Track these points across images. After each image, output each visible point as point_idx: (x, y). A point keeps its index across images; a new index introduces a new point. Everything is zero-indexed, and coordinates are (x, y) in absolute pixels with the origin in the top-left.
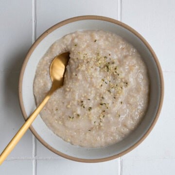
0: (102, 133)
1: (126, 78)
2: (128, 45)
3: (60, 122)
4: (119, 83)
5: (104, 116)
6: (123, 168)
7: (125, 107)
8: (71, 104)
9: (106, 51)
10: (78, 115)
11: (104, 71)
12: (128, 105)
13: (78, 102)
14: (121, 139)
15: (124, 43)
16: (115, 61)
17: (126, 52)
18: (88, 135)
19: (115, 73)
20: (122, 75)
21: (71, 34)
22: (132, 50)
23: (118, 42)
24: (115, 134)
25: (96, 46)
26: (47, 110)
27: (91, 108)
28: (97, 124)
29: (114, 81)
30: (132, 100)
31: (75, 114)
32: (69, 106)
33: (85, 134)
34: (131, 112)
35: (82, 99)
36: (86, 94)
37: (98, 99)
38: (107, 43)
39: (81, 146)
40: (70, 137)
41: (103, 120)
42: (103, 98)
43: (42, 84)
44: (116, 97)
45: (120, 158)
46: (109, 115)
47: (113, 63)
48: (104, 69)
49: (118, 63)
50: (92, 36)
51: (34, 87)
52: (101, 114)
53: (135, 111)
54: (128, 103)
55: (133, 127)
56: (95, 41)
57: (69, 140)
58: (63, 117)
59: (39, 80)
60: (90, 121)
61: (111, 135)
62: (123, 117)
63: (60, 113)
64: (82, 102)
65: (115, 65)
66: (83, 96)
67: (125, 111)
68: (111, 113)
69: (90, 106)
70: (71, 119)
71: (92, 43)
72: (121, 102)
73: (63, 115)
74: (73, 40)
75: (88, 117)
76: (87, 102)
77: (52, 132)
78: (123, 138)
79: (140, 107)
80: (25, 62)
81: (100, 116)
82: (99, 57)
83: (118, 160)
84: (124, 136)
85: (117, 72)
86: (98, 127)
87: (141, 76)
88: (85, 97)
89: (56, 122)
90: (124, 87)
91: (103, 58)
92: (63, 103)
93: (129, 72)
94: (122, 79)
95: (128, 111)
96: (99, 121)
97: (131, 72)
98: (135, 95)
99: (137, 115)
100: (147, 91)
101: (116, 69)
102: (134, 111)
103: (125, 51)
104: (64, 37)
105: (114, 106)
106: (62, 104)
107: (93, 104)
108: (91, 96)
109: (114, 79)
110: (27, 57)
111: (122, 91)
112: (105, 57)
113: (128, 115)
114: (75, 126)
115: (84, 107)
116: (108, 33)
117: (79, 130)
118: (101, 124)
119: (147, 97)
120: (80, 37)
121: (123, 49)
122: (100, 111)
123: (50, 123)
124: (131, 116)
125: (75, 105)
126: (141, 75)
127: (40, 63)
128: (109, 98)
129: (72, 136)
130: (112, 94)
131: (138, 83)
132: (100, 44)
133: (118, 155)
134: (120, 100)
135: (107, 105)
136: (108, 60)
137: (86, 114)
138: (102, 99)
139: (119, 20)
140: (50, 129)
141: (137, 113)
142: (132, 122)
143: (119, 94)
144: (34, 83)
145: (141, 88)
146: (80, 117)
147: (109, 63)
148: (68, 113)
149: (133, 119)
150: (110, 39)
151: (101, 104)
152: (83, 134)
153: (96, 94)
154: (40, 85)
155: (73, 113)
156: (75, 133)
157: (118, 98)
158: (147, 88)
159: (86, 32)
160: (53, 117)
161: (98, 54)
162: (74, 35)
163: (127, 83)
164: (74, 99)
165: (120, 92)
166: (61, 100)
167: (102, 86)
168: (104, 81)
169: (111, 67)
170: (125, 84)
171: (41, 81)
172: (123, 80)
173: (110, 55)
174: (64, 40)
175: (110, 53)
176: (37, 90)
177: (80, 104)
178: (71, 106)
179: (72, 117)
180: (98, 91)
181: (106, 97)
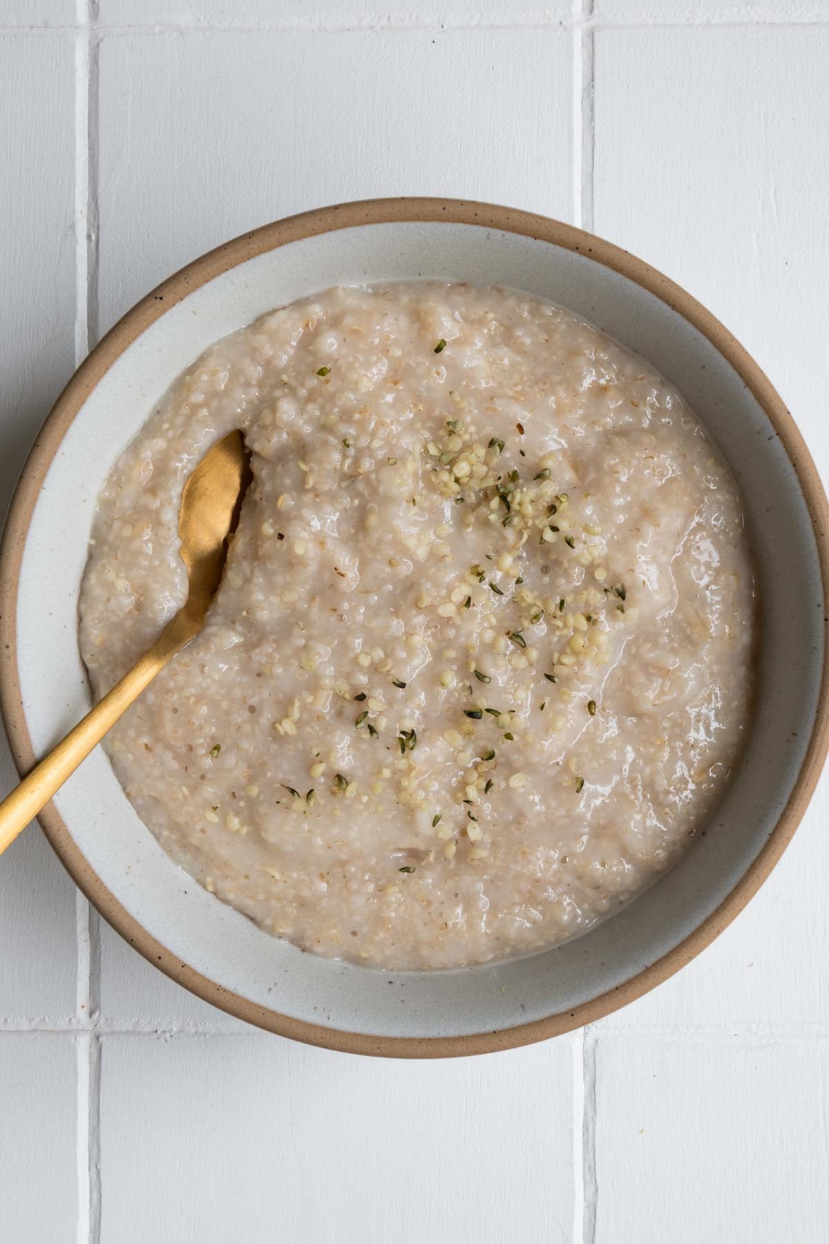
0: (480, 886)
1: (619, 567)
2: (629, 370)
3: (235, 823)
4: (577, 592)
5: (489, 785)
6: (601, 1089)
7: (613, 729)
8: (296, 712)
9: (500, 404)
10: (340, 779)
11: (485, 523)
12: (631, 721)
13: (338, 697)
14: (591, 923)
15: (604, 356)
16: (549, 464)
17: (619, 410)
18: (394, 894)
19: (549, 536)
20: (594, 547)
21: (300, 304)
22: (653, 398)
23: (574, 353)
24: (551, 894)
25: (442, 379)
26: (159, 749)
27: (412, 735)
28: (447, 831)
29: (546, 579)
30: (651, 695)
31: (320, 769)
32: (287, 727)
33: (381, 890)
34: (651, 760)
35: (363, 679)
36: (379, 654)
37: (452, 680)
38: (506, 357)
39: (357, 961)
40: (292, 910)
41: (486, 807)
42: (480, 676)
43: (128, 602)
44: (560, 671)
45: (581, 1030)
46: (518, 781)
47: (540, 476)
48: (483, 510)
49: (569, 476)
50: (419, 319)
51: (80, 619)
52: (474, 776)
53: (673, 758)
54: (629, 708)
55: (661, 854)
56: (438, 350)
57: (286, 929)
58: (254, 791)
59: (111, 575)
60: (409, 811)
61: (531, 899)
62: (598, 793)
63: (234, 767)
64: (361, 698)
65: (549, 489)
66: (365, 661)
67: (614, 755)
68: (529, 768)
69: (408, 725)
70: (299, 804)
71: (423, 361)
72: (591, 705)
73: (251, 780)
74: (310, 338)
75: (397, 787)
76: (390, 702)
77: (188, 880)
78: (600, 914)
79: (698, 736)
80: (35, 470)
81: (464, 784)
82: (455, 444)
83: (574, 1041)
84: (604, 904)
85: (564, 525)
86: (452, 849)
87: (708, 553)
88: (375, 669)
89: (213, 817)
90: (602, 617)
91: (481, 451)
92: (252, 709)
93: (635, 530)
94: (590, 570)
95: (630, 755)
96: (462, 817)
97: (649, 531)
98: (672, 663)
99: (683, 780)
100: (745, 639)
101: (552, 509)
102: (666, 755)
103: (613, 403)
104: (258, 323)
105: (548, 728)
106: (247, 714)
107: (425, 715)
108: (414, 666)
109: (545, 570)
110: (47, 445)
111: (591, 641)
112: (492, 443)
113: (632, 780)
114: (319, 841)
115: (372, 730)
116: (511, 302)
117: (343, 864)
118: (475, 832)
119: (742, 671)
120: (349, 321)
121: (599, 391)
122: (468, 757)
123: (175, 826)
124: (649, 786)
125: (319, 718)
126: (707, 545)
127: (117, 478)
128: (517, 677)
129: (302, 903)
130: (534, 654)
131: (690, 593)
132: (466, 364)
133: (572, 1013)
134: (580, 694)
135: (505, 718)
136: (508, 459)
137: (387, 773)
138: (474, 682)
139: (578, 224)
140: (177, 862)
141: (681, 769)
142: (653, 822)
143: (576, 653)
144: (83, 593)
145: (705, 625)
146: (351, 790)
147: (514, 477)
148: (284, 770)
149: (658, 802)
150: (525, 338)
151: (471, 714)
152: (371, 888)
153: (438, 655)
154: (113, 604)
155: (308, 766)
156: (323, 887)
157: (567, 681)
158: (742, 617)
159: (384, 293)
160: (194, 789)
161: (451, 429)
162: (317, 311)
163: (622, 595)
164: (314, 685)
165: (580, 641)
166: (238, 693)
167: (468, 602)
168: (480, 575)
169: (525, 497)
170: (612, 597)
171: (122, 585)
172: (600, 575)
173: (520, 427)
174: (261, 339)
175: (524, 416)
176: (96, 634)
177: (351, 710)
178: (299, 724)
179: (303, 791)
180: (451, 633)
181: (499, 674)
